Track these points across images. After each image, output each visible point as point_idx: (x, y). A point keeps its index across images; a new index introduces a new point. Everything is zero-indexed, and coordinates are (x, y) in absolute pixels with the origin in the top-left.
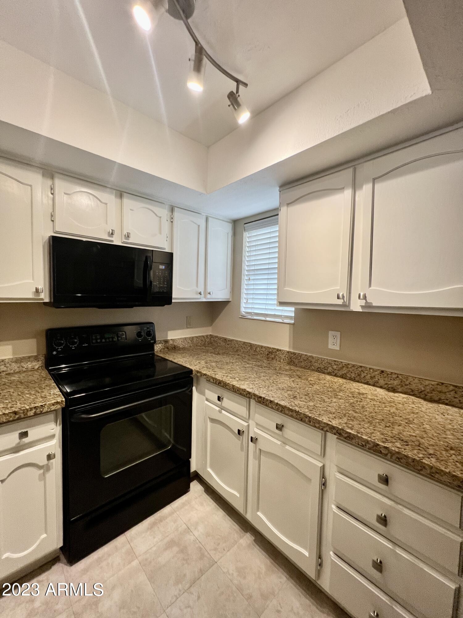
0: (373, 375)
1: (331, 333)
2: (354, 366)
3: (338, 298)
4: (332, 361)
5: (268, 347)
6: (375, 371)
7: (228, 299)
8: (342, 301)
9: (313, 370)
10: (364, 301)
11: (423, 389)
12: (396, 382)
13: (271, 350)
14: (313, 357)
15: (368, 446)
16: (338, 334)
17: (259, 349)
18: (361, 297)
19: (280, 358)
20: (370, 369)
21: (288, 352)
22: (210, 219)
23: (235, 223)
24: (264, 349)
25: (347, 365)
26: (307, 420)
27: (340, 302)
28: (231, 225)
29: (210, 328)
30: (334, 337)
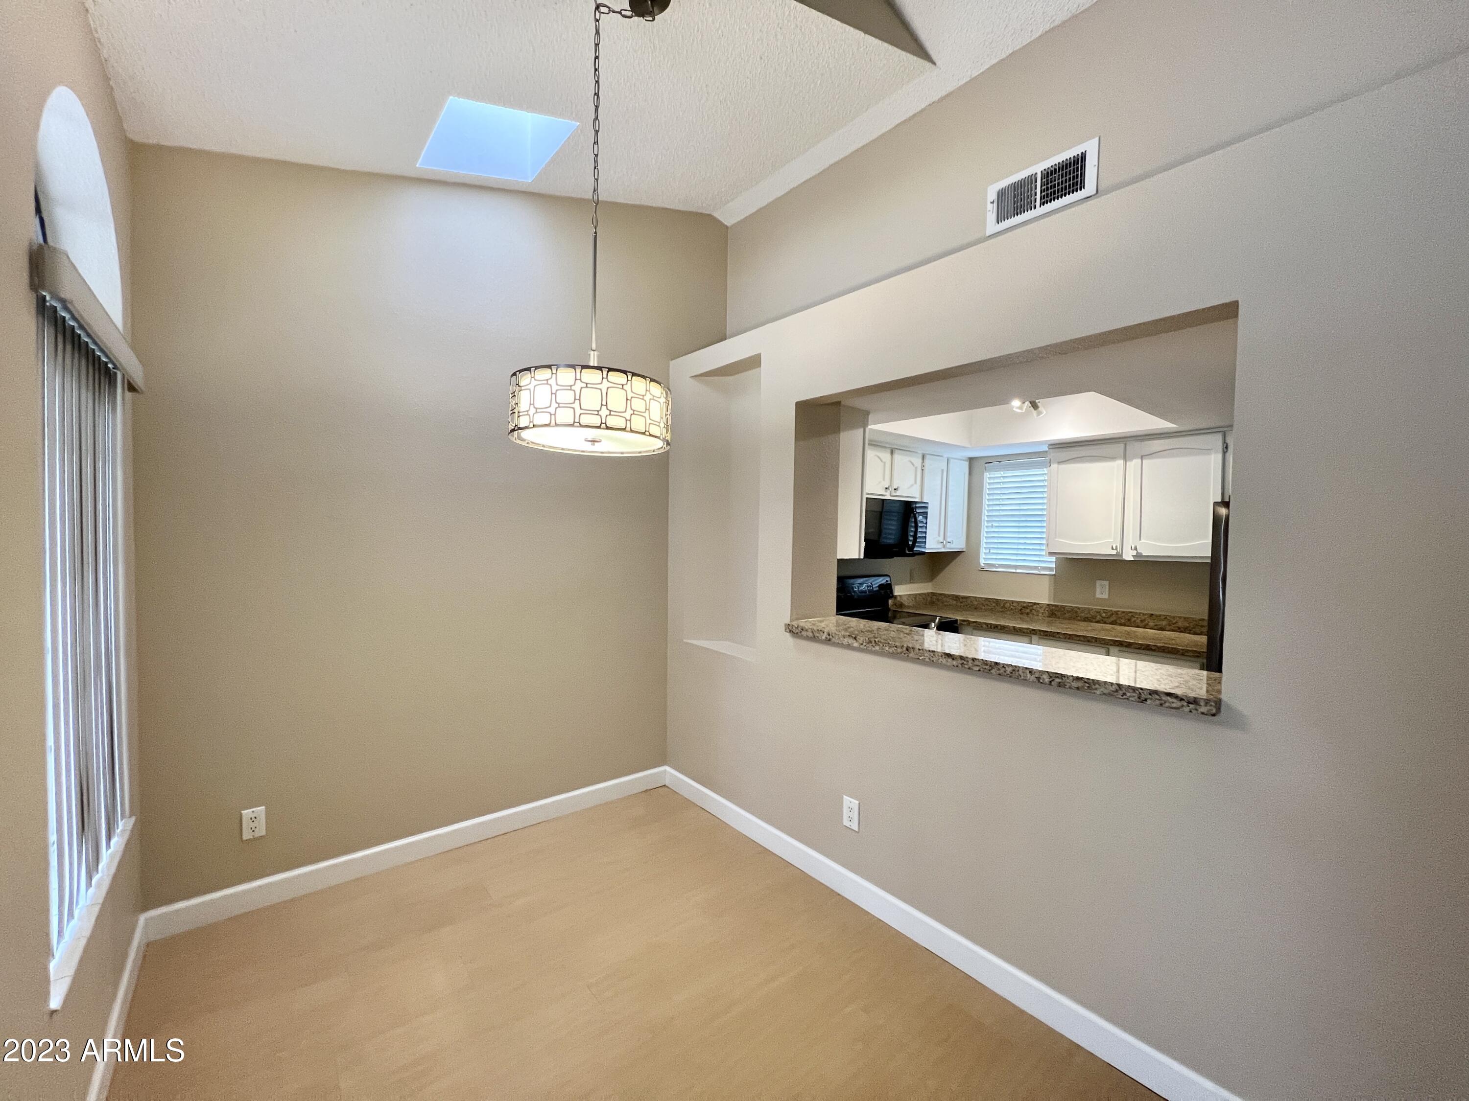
0: (1143, 618)
1: (1098, 583)
2: (1124, 612)
3: (1112, 548)
4: (1101, 609)
5: (1021, 602)
6: (1144, 614)
7: (963, 549)
8: (1116, 551)
9: (1079, 620)
10: (1136, 551)
11: (1188, 625)
12: (1164, 623)
13: (1025, 605)
14: (1079, 608)
15: (1143, 647)
16: (1107, 583)
17: (1008, 604)
18: (1133, 548)
19: (1038, 611)
20: (1140, 613)
21: (1048, 605)
22: (952, 461)
23: (971, 460)
24: (1014, 604)
25: (1116, 613)
26: (1094, 641)
27: (1114, 552)
28: (967, 463)
29: (930, 584)
30: (1102, 586)
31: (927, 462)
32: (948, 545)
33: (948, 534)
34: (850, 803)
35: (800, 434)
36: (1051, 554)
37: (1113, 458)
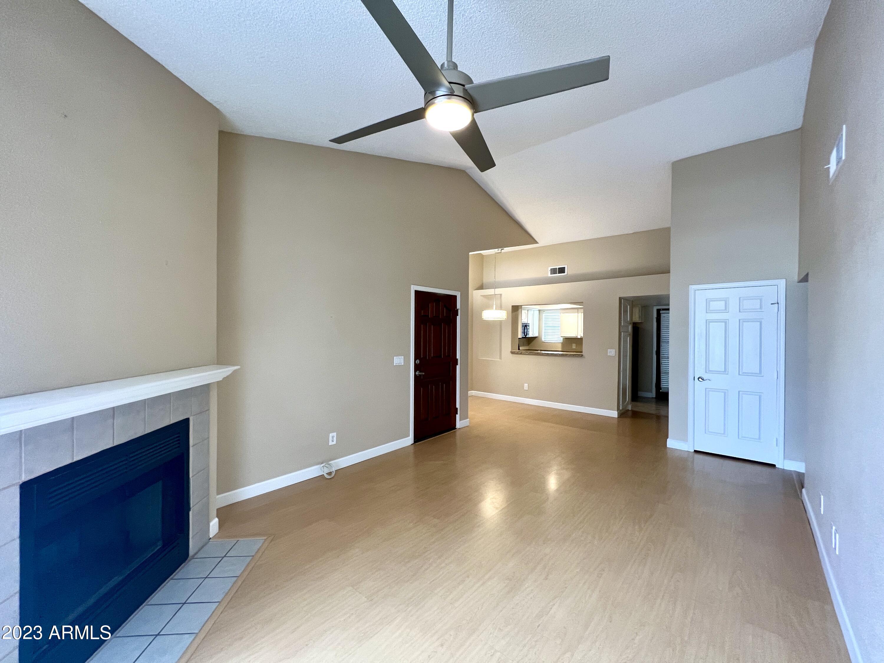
7: (537, 336)
28: (538, 311)
29: (528, 347)
30: (574, 345)
31: (529, 312)
32: (534, 335)
33: (534, 332)
34: (526, 385)
35: (512, 312)
36: (561, 337)
37: (575, 313)
